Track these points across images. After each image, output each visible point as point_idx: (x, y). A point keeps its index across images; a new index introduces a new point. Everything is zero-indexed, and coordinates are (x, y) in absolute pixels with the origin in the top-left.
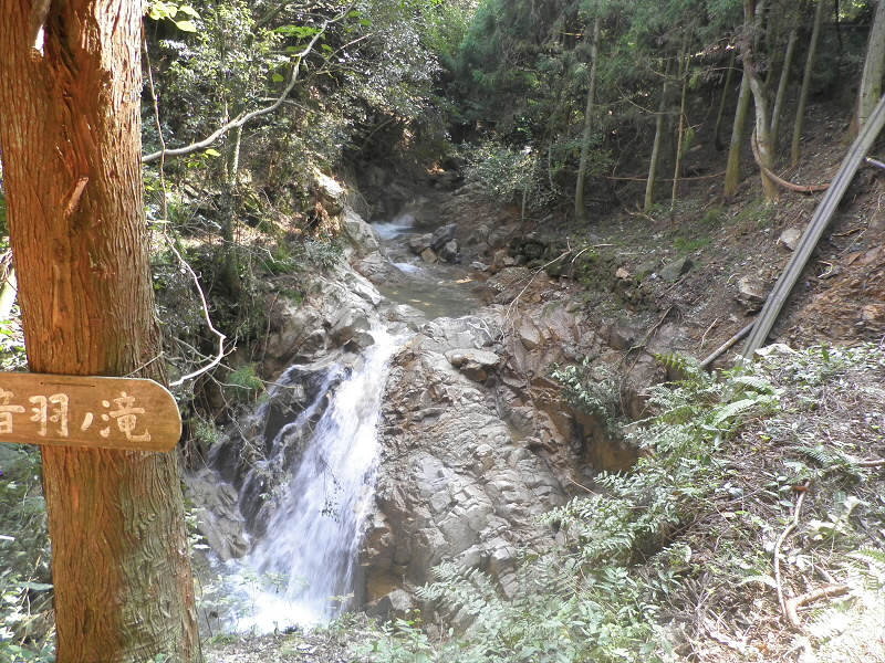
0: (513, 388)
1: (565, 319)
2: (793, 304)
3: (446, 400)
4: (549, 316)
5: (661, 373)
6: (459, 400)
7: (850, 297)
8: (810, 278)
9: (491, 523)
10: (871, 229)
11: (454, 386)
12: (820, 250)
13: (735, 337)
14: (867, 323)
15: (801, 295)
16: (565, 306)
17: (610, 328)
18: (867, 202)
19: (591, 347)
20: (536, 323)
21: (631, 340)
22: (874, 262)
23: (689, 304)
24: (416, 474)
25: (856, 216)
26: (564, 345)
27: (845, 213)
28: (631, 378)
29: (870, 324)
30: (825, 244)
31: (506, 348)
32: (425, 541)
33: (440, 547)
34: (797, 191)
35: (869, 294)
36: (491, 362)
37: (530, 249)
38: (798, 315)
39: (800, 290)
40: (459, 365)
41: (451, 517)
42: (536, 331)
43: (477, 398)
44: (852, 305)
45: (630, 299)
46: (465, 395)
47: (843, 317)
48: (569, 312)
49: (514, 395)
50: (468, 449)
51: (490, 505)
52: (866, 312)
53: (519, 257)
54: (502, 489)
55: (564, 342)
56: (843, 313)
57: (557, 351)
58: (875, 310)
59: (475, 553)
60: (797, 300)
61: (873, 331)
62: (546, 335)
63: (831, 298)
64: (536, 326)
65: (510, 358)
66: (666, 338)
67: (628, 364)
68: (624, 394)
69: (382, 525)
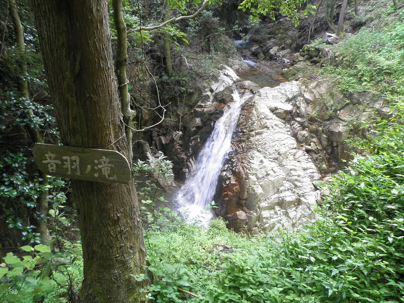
3: (266, 127)
6: (272, 127)
9: (285, 185)
11: (271, 121)
24: (251, 161)
32: (254, 191)
33: (260, 194)
36: (289, 110)
40: (273, 110)
41: (266, 181)
43: (281, 126)
46: (276, 125)
50: (276, 150)
51: (285, 177)
54: (291, 170)
59: (276, 198)
69: (235, 183)
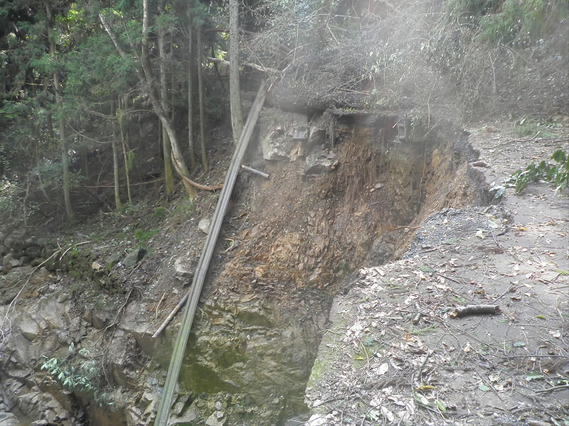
0: (18, 379)
1: (58, 310)
2: (213, 273)
4: (43, 309)
5: (131, 344)
7: (246, 262)
8: (221, 252)
10: (252, 212)
12: (224, 232)
13: (178, 306)
14: (258, 280)
15: (217, 265)
16: (57, 298)
17: (92, 311)
18: (248, 194)
19: (79, 330)
20: (34, 316)
21: (107, 320)
22: (256, 235)
23: (145, 284)
25: (243, 204)
26: (58, 332)
27: (237, 203)
28: (110, 352)
29: (260, 280)
30: (227, 226)
31: (8, 346)
34: (206, 190)
35: (257, 259)
37: (30, 251)
38: (217, 281)
39: (216, 262)
42: (35, 324)
44: (248, 268)
45: (105, 285)
47: (245, 277)
48: (60, 302)
49: (20, 384)
52: (256, 272)
53: (22, 258)
55: (59, 329)
56: (244, 275)
57: (53, 338)
58: (261, 270)
60: (215, 269)
61: (263, 285)
62: (43, 326)
63: (235, 265)
64: (34, 320)
65: (13, 353)
66: (132, 313)
67: (107, 339)
68: (106, 366)
